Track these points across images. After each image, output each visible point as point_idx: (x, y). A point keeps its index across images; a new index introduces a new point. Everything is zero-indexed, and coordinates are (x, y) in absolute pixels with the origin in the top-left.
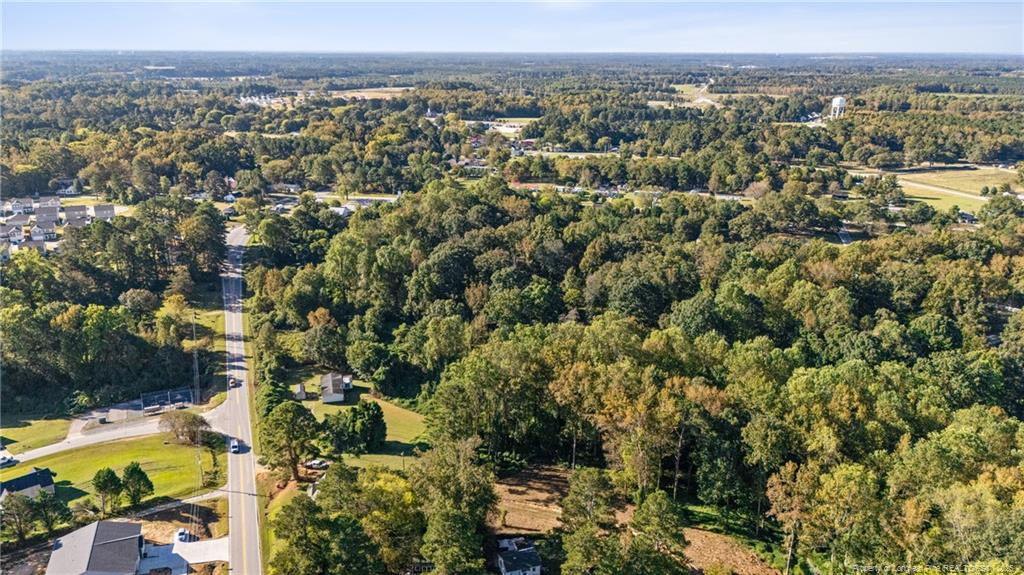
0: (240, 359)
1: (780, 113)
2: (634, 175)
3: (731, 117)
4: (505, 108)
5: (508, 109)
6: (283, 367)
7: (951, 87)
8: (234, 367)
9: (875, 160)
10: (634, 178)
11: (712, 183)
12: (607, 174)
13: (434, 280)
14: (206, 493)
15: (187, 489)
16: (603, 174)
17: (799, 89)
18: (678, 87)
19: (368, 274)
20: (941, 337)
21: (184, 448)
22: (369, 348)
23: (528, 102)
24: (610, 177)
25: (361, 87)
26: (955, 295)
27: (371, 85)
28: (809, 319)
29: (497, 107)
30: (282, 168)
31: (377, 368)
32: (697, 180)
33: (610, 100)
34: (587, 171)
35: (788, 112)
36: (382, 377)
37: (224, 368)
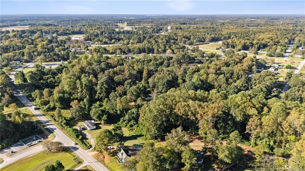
0: (48, 122)
1: (153, 31)
2: (133, 50)
3: (142, 33)
4: (70, 32)
5: (72, 32)
6: (68, 122)
7: (187, 23)
8: (48, 125)
9: (187, 43)
10: (133, 51)
11: (155, 51)
12: (124, 50)
13: (106, 86)
14: (81, 165)
15: (73, 165)
16: (123, 50)
17: (152, 24)
18: (118, 24)
19: (82, 87)
20: (245, 84)
21: (56, 154)
22: (99, 110)
23: (78, 30)
24: (125, 51)
25: (8, 26)
26: (240, 74)
27: (12, 26)
28: (216, 84)
29: (68, 32)
30: (11, 56)
31: (103, 116)
32: (151, 51)
33: (103, 29)
34: (119, 50)
35: (155, 31)
36: (106, 119)
37: (44, 126)
